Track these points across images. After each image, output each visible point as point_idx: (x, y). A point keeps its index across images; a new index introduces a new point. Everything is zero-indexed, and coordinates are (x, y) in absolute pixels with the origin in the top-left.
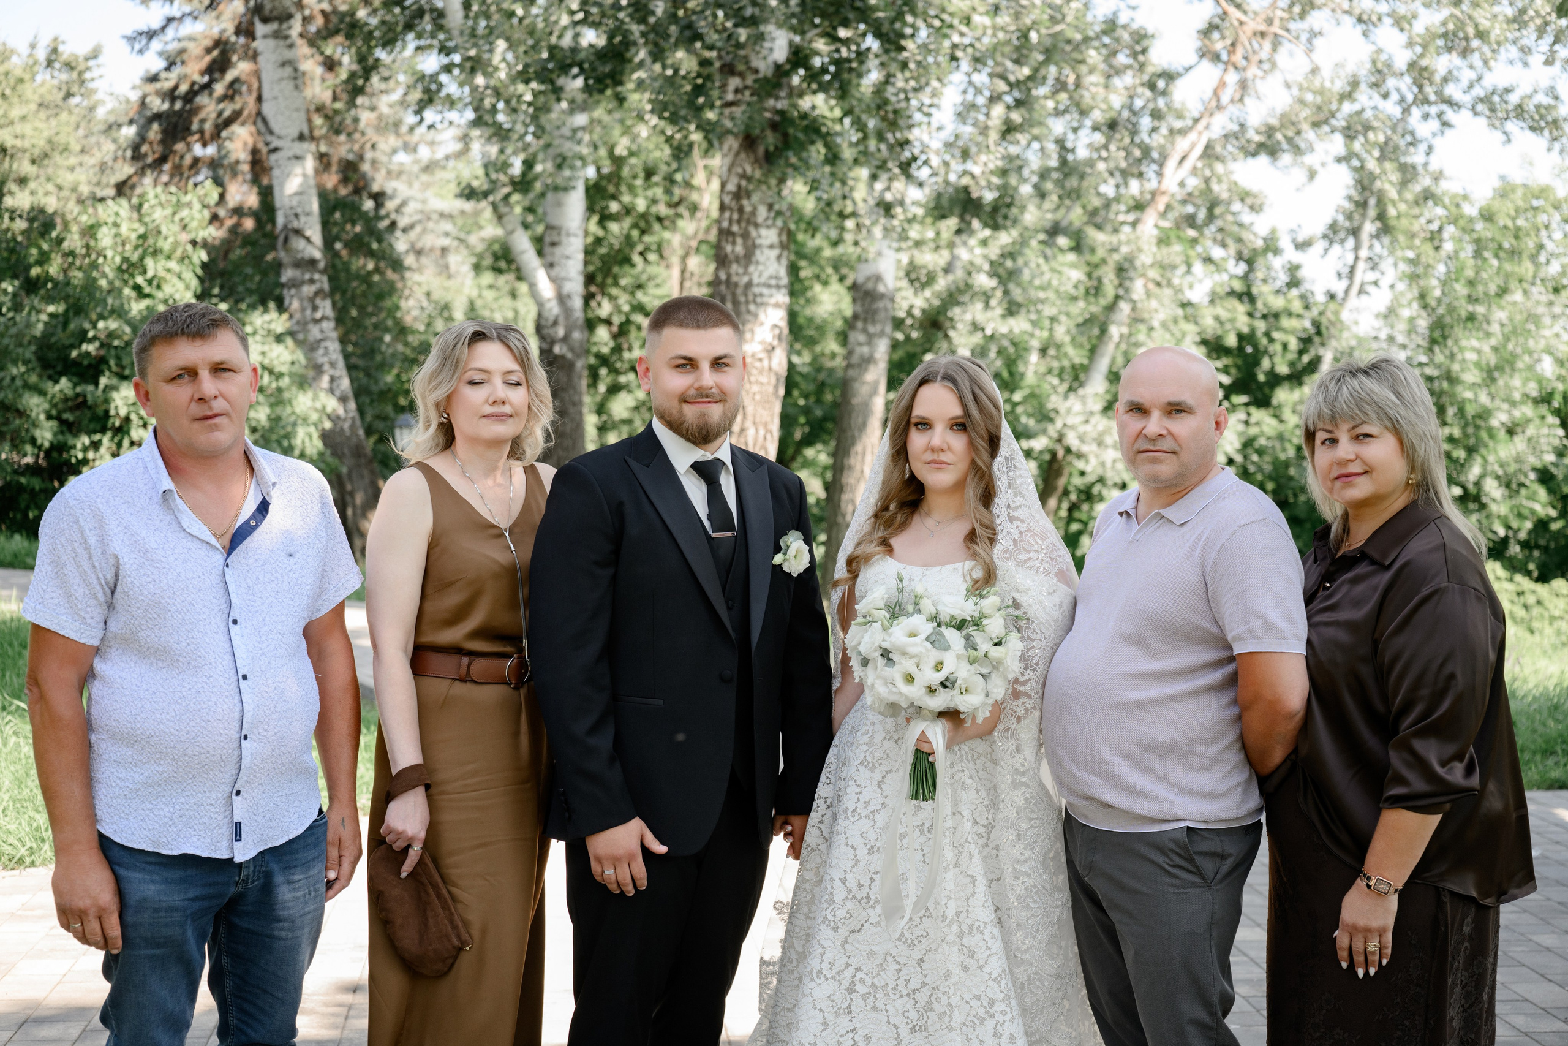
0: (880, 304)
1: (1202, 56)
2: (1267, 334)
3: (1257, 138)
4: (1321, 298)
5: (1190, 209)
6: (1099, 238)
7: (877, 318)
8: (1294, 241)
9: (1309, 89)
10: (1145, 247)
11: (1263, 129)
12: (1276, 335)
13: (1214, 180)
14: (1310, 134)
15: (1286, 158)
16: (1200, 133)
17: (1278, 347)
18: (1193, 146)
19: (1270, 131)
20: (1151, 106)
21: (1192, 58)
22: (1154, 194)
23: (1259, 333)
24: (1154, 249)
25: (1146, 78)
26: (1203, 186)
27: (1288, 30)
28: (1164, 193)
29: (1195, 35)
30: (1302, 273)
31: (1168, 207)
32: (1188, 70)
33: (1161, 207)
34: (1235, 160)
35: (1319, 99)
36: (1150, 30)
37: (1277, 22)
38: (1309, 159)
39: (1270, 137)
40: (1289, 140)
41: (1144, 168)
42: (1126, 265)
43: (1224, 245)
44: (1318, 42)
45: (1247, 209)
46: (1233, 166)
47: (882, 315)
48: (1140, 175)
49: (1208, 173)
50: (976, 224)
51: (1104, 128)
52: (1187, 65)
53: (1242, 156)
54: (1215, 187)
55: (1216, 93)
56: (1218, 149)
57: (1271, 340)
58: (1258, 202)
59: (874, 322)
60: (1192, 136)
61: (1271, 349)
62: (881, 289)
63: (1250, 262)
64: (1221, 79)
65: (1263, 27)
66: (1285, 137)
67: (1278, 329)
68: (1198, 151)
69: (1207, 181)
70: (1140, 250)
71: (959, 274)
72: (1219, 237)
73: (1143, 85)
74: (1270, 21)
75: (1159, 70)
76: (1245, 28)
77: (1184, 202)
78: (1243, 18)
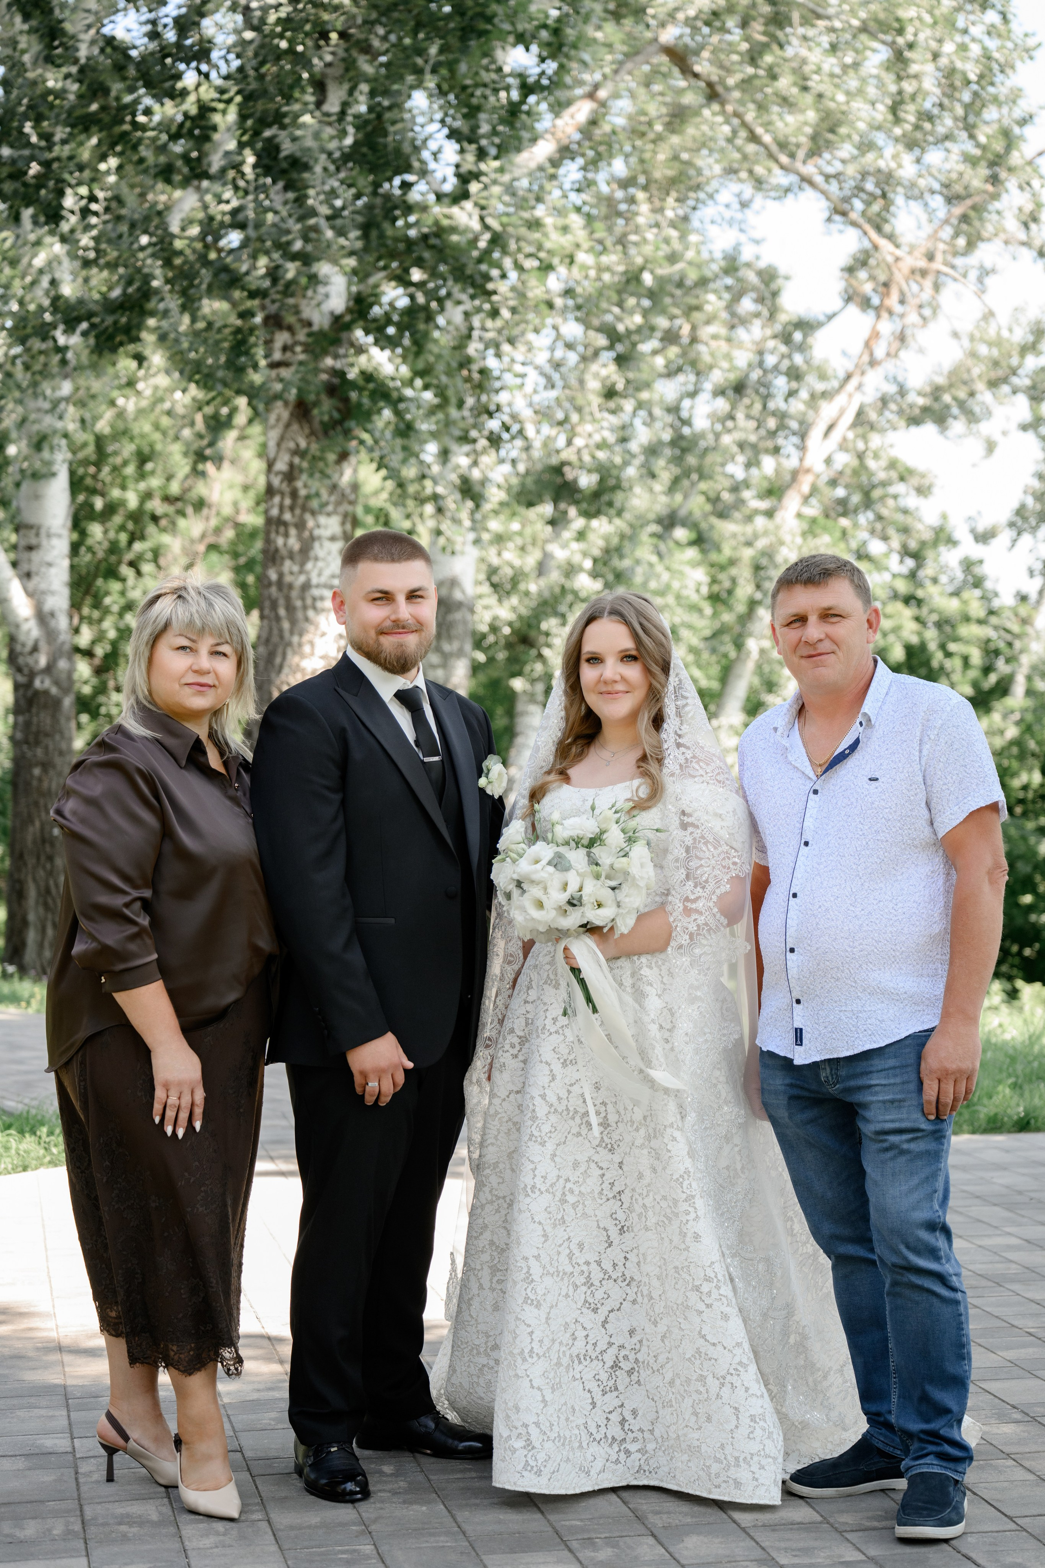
0: (457, 616)
1: (849, 299)
2: (943, 647)
3: (921, 401)
4: (1006, 599)
5: (840, 492)
6: (728, 528)
7: (454, 632)
8: (973, 531)
9: (983, 340)
10: (787, 538)
11: (928, 389)
12: (952, 647)
13: (869, 454)
14: (986, 396)
15: (957, 426)
16: (850, 396)
17: (957, 663)
18: (842, 412)
19: (936, 392)
20: (786, 363)
21: (837, 303)
22: (795, 475)
23: (932, 646)
24: (799, 540)
25: (778, 327)
26: (855, 462)
27: (953, 267)
28: (808, 471)
29: (839, 274)
30: (986, 569)
31: (814, 490)
32: (830, 317)
33: (806, 488)
34: (895, 429)
35: (995, 352)
36: (782, 270)
37: (939, 257)
38: (985, 428)
39: (937, 399)
40: (961, 404)
41: (780, 441)
42: (764, 562)
43: (885, 538)
44: (989, 281)
45: (913, 493)
46: (892, 437)
47: (459, 630)
48: (776, 450)
49: (861, 446)
50: (572, 511)
51: (730, 393)
52: (829, 311)
53: (902, 423)
54: (871, 464)
55: (867, 345)
56: (873, 416)
57: (948, 655)
58: (926, 482)
59: (450, 638)
60: (840, 400)
61: (948, 664)
62: (458, 595)
63: (917, 556)
64: (874, 328)
65: (922, 263)
66: (955, 399)
67: (956, 639)
68: (849, 417)
69: (861, 456)
70: (782, 543)
71: (555, 576)
72: (878, 526)
73: (775, 337)
74: (930, 257)
75: (795, 319)
76: (901, 264)
77: (833, 483)
78: (898, 252)
